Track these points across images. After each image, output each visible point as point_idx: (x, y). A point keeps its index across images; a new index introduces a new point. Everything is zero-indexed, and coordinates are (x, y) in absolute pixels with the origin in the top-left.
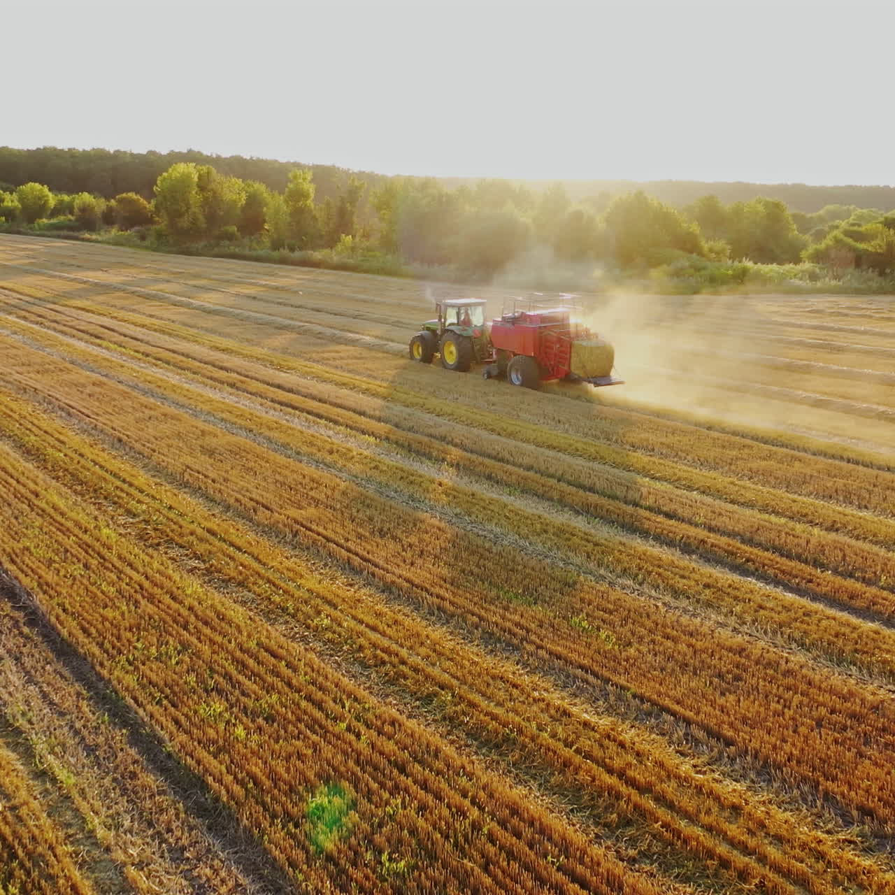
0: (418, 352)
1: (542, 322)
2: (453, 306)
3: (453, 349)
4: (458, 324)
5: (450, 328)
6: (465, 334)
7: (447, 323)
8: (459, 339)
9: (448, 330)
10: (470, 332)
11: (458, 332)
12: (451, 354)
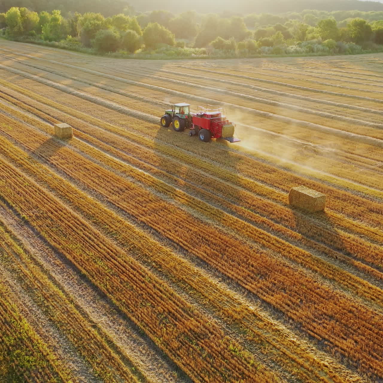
0: (164, 123)
1: (212, 117)
2: (178, 107)
3: (178, 123)
4: (180, 114)
5: (177, 115)
6: (182, 118)
7: (175, 113)
8: (180, 119)
9: (176, 116)
10: (184, 117)
11: (180, 117)
12: (177, 125)
